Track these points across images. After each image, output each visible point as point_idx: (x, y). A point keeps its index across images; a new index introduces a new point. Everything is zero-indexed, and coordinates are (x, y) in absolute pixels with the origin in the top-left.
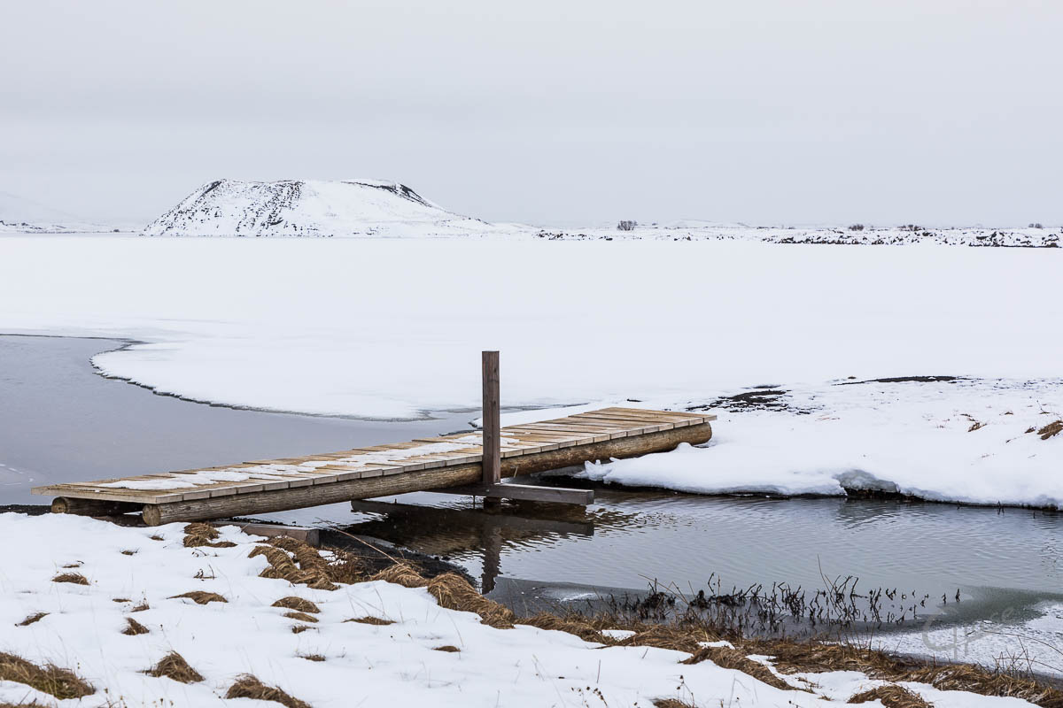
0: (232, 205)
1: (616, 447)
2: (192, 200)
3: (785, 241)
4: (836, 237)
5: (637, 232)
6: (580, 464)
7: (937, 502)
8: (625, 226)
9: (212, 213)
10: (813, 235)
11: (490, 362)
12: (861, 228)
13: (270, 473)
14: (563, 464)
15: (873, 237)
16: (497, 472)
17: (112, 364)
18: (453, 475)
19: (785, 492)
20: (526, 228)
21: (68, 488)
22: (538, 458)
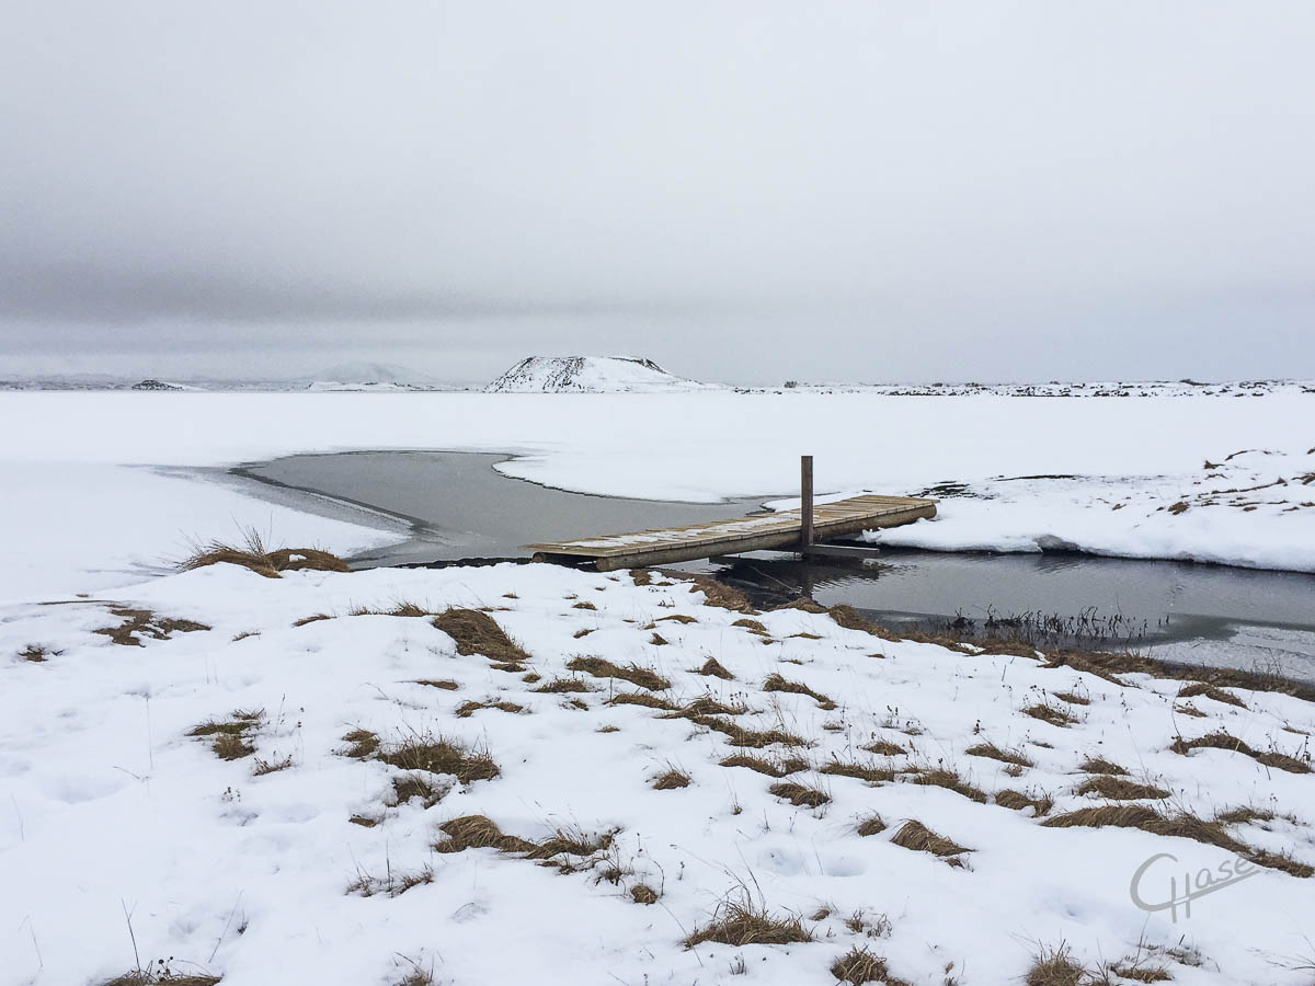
0: (541, 373)
1: (880, 521)
2: (514, 370)
3: (892, 394)
4: (926, 391)
5: (797, 389)
6: (860, 532)
7: (1106, 557)
8: (790, 385)
9: (528, 378)
10: (910, 389)
11: (807, 462)
12: (941, 385)
13: (668, 537)
14: (849, 531)
15: (949, 390)
16: (811, 538)
17: (508, 469)
18: (785, 538)
19: (1001, 550)
20: (725, 387)
21: (543, 546)
22: (834, 528)
